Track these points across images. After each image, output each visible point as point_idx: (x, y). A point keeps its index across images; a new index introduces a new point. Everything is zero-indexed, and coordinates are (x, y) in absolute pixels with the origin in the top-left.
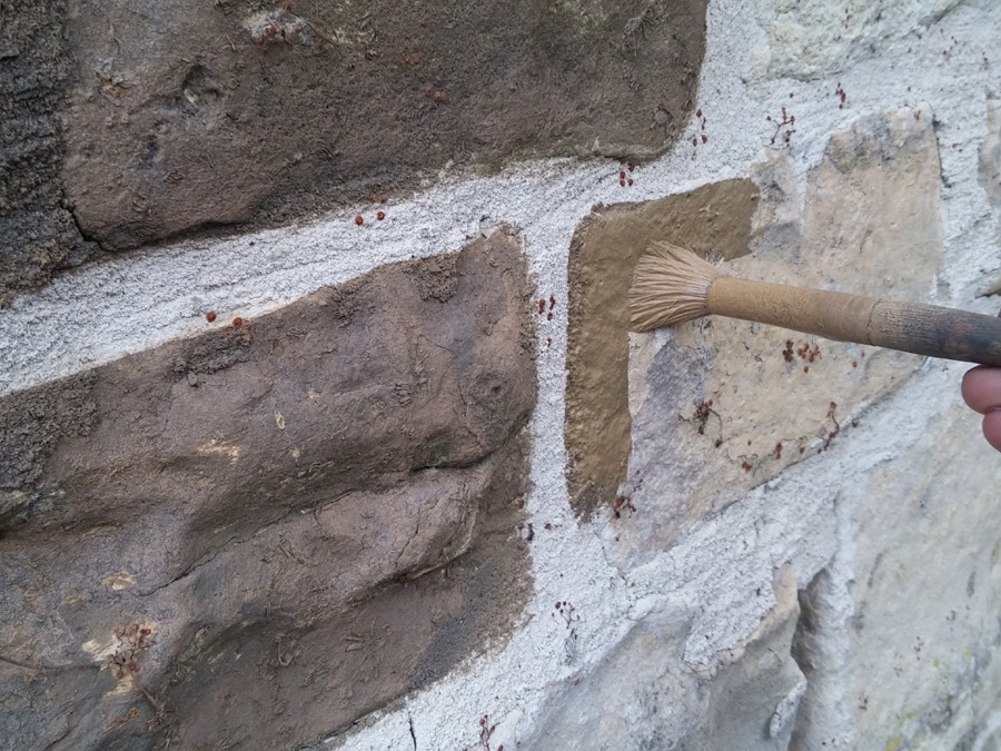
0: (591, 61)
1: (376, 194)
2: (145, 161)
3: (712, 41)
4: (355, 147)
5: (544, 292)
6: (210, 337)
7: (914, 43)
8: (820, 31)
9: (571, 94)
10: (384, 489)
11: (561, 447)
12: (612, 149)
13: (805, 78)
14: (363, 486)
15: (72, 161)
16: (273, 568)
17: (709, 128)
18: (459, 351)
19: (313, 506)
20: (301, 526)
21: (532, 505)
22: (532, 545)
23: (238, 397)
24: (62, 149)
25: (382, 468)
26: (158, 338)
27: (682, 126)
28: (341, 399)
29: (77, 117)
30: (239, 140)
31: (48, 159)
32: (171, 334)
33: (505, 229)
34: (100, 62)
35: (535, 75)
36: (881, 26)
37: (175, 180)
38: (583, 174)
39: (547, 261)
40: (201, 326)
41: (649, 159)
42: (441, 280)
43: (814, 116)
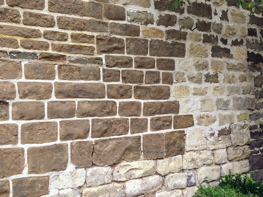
1: (168, 114)
3: (179, 111)
5: (173, 118)
7: (191, 112)
8: (185, 111)
11: (173, 123)
15: (161, 112)
27: (178, 113)
32: (162, 116)
33: (171, 115)
36: (188, 111)
42: (169, 117)
43: (185, 114)
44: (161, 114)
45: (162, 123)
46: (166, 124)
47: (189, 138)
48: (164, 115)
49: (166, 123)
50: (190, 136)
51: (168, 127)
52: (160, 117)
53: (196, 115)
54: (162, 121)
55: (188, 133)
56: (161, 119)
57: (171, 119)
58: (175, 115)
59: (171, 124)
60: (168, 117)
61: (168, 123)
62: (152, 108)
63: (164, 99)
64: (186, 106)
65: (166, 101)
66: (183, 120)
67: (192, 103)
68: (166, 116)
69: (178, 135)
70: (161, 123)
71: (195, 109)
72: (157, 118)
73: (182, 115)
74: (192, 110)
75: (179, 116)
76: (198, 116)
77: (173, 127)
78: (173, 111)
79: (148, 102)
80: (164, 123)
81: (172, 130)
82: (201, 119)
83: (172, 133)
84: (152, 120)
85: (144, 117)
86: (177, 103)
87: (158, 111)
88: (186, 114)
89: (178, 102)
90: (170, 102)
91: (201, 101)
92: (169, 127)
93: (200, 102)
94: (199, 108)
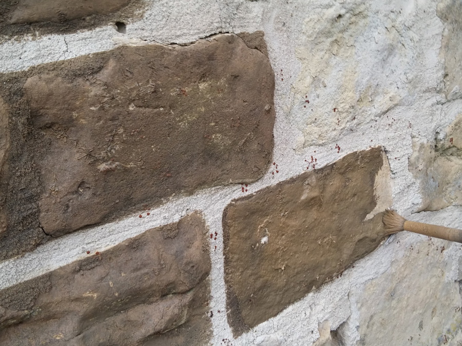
0: (226, 156)
1: (147, 207)
2: (65, 211)
4: (138, 195)
5: (212, 231)
6: (88, 259)
7: (374, 124)
8: (326, 128)
9: (219, 167)
10: (152, 303)
11: (223, 283)
12: (237, 181)
13: (320, 145)
14: (144, 302)
15: (42, 215)
16: (110, 331)
17: (279, 168)
18: (178, 255)
19: (125, 310)
20: (121, 317)
21: (212, 304)
22: (212, 319)
23: (97, 277)
24: (39, 211)
25: (149, 296)
26: (70, 261)
27: (267, 169)
28: (133, 275)
29: (43, 202)
30: (96, 200)
31: (35, 215)
32: (75, 259)
33: (196, 212)
34: (51, 185)
35: (204, 164)
36: (355, 121)
37: (75, 215)
38: (227, 190)
39: (213, 221)
40: (85, 255)
41: (253, 182)
44: (38, 245)
46: (141, 333)
47: (362, 342)
49: (134, 314)
50: (375, 318)
52: (43, 277)
53: (413, 137)
54: (76, 319)
55: (359, 309)
56: (58, 295)
57: (194, 252)
58: (238, 195)
59: (200, 302)
60: (150, 252)
61: (158, 314)
77: (220, 321)
80: (105, 332)
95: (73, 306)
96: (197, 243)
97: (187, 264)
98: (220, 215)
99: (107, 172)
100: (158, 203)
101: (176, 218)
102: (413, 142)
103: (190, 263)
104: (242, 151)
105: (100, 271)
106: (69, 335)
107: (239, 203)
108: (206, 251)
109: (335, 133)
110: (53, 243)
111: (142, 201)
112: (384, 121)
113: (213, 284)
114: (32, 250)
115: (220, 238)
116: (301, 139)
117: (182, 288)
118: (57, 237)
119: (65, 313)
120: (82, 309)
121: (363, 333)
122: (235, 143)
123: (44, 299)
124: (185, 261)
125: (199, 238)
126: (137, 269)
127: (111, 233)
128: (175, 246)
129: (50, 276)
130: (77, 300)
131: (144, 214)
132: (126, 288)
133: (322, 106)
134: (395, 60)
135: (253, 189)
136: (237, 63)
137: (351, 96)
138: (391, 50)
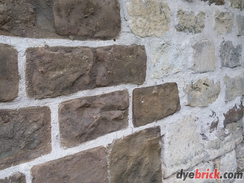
0: (134, 76)
1: (116, 85)
2: (101, 81)
3: (147, 75)
4: (114, 81)
5: (130, 95)
6: (103, 95)
7: (173, 76)
8: (160, 74)
9: (133, 78)
10: (115, 110)
11: (132, 111)
12: (137, 83)
13: (158, 79)
14: (113, 110)
15: (97, 80)
17: (147, 83)
18: (122, 99)
19: (110, 110)
20: (108, 112)
21: (129, 116)
22: (129, 120)
25: (115, 108)
26: (100, 94)
27: (144, 82)
29: (97, 77)
30: (107, 80)
31: (95, 80)
32: (101, 94)
33: (127, 89)
34: (99, 74)
35: (129, 76)
36: (168, 74)
38: (134, 85)
39: (130, 93)
40: (103, 94)
41: (140, 85)
42: (121, 93)
43: (159, 83)
44: (95, 88)
45: (99, 116)
46: (113, 117)
47: (169, 143)
48: (105, 88)
49: (112, 112)
50: (173, 136)
51: (118, 124)
52: (94, 96)
53: (184, 82)
54: (100, 109)
55: (168, 132)
56: (96, 102)
57: (126, 99)
58: (136, 87)
59: (126, 114)
60: (116, 96)
61: (117, 113)
62: (62, 68)
63: (104, 38)
64: (161, 60)
65: (111, 47)
66: (155, 98)
67: (175, 51)
68: (113, 94)
69: (146, 141)
70: (96, 114)
71: (182, 68)
72: (84, 102)
73: (153, 87)
74: (175, 70)
75: (147, 87)
76: (187, 85)
77: (130, 122)
78: (131, 74)
79: (47, 47)
80: (105, 114)
81: (130, 130)
82: (194, 92)
83: (130, 139)
84: (65, 109)
85: (35, 103)
86: (140, 51)
87: (87, 79)
88: (162, 83)
89: (143, 48)
90: (121, 48)
91: (194, 47)
92: (120, 123)
93: (192, 50)
94: (191, 65)
95: (100, 105)
96: (126, 97)
97: (124, 102)
98: (132, 92)
99: (109, 73)
100: (118, 85)
101: (122, 90)
102: (185, 84)
103: (125, 102)
104: (138, 75)
105: (105, 98)
106: (98, 112)
107: (137, 89)
108: (128, 100)
109: (162, 76)
110: (97, 88)
111: (115, 83)
112: (176, 75)
113: (129, 110)
114: (93, 89)
115: (132, 98)
116: (153, 76)
117: (122, 108)
118: (98, 87)
119: (98, 107)
120: (101, 106)
121: (170, 140)
122: (137, 73)
123: (94, 102)
124: (124, 101)
125: (127, 96)
126: (113, 100)
127: (108, 89)
128: (122, 97)
129: (95, 96)
130: (101, 104)
131: (115, 87)
132: (111, 104)
133: (158, 68)
134: (179, 59)
135: (140, 87)
136: (138, 52)
137: (166, 66)
138: (178, 55)
